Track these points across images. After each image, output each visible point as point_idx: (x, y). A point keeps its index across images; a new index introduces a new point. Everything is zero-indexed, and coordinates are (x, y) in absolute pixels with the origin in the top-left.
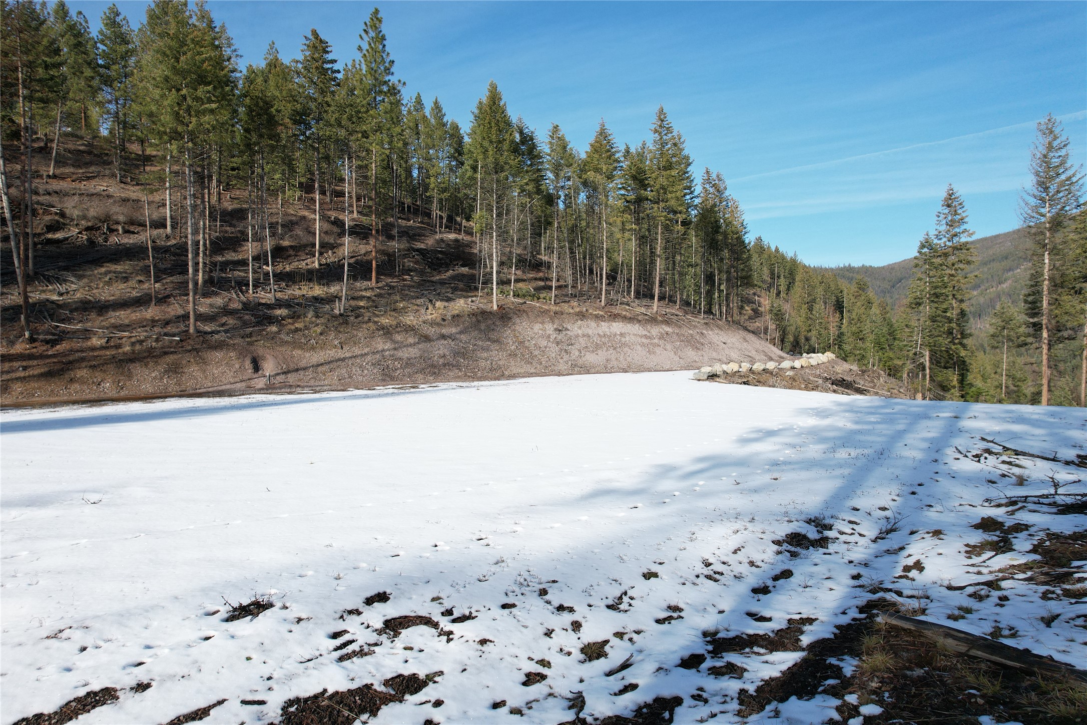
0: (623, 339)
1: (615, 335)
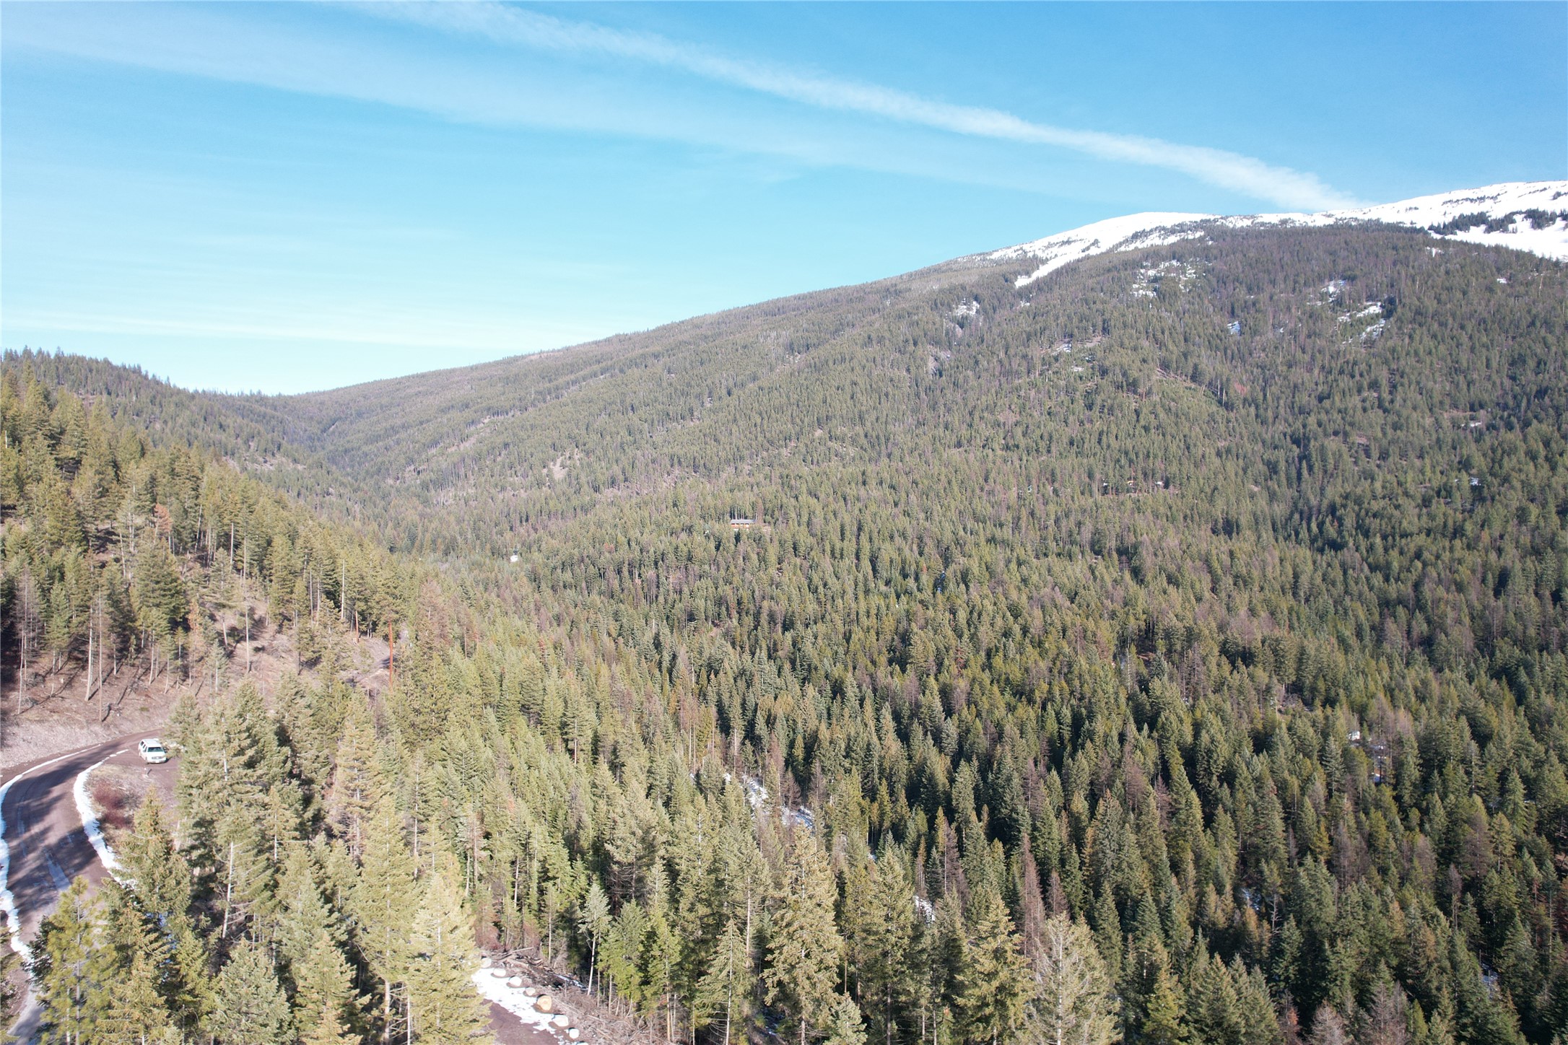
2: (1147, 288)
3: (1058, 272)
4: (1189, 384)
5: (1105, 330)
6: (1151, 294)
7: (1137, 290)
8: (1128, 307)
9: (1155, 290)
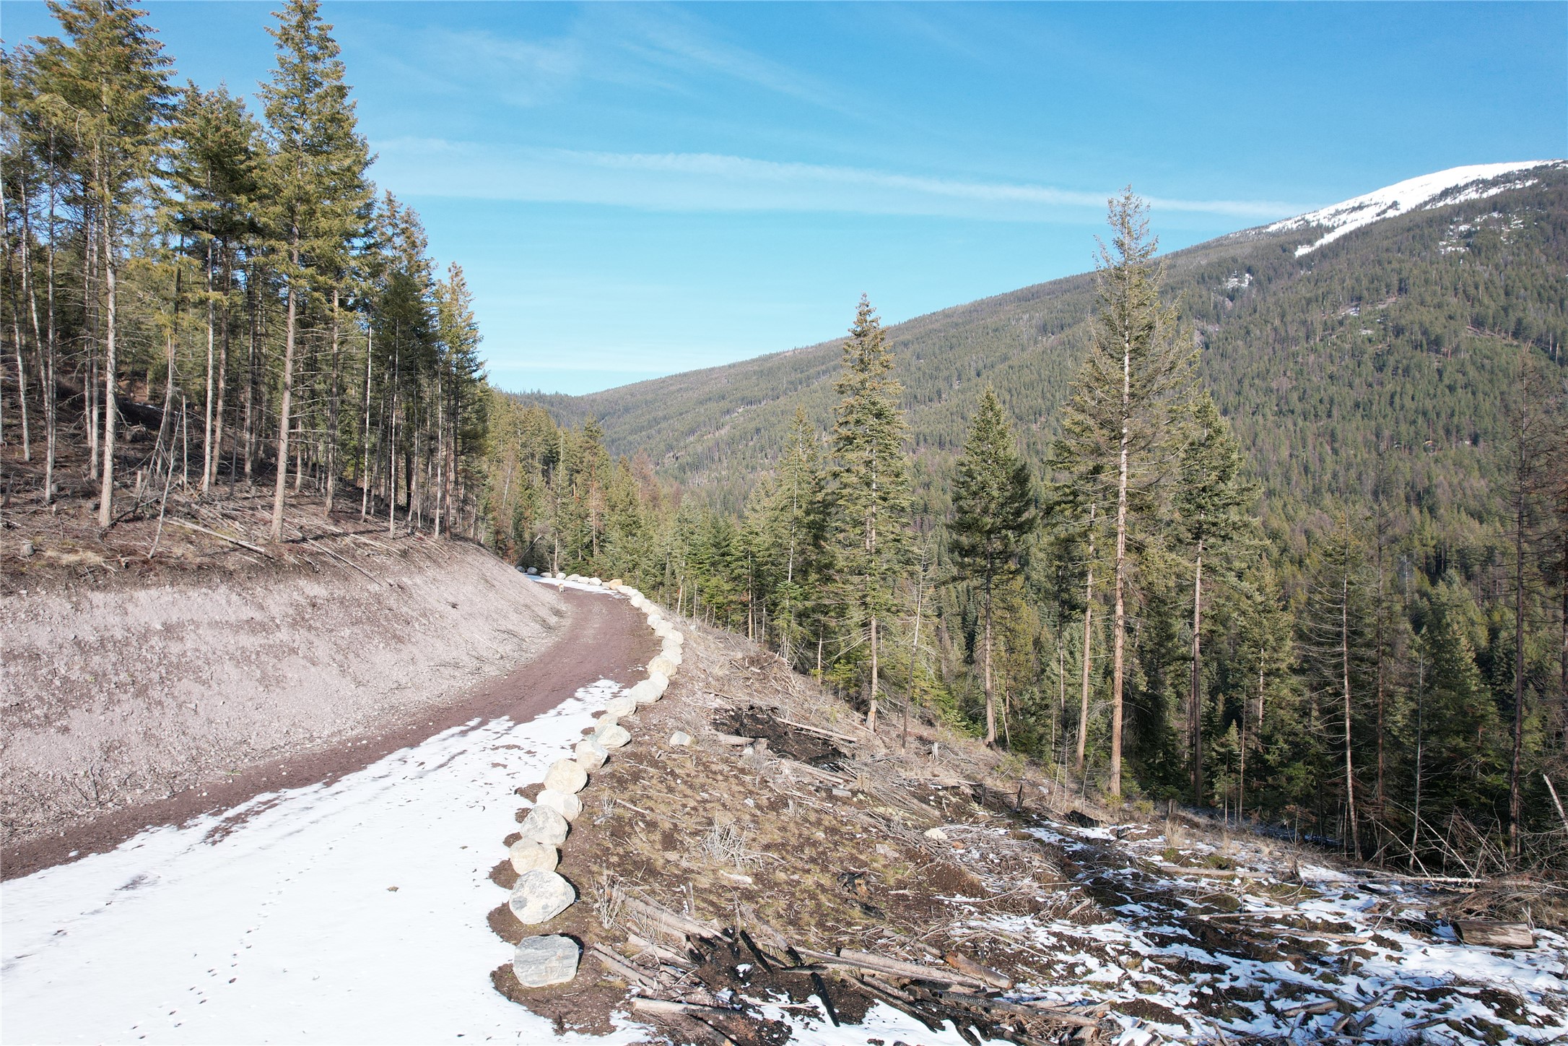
0: (175, 648)
1: (145, 636)
2: (1458, 244)
3: (1346, 237)
4: (1510, 340)
5: (1402, 290)
6: (1462, 250)
7: (1445, 247)
8: (1431, 263)
9: (1468, 245)
